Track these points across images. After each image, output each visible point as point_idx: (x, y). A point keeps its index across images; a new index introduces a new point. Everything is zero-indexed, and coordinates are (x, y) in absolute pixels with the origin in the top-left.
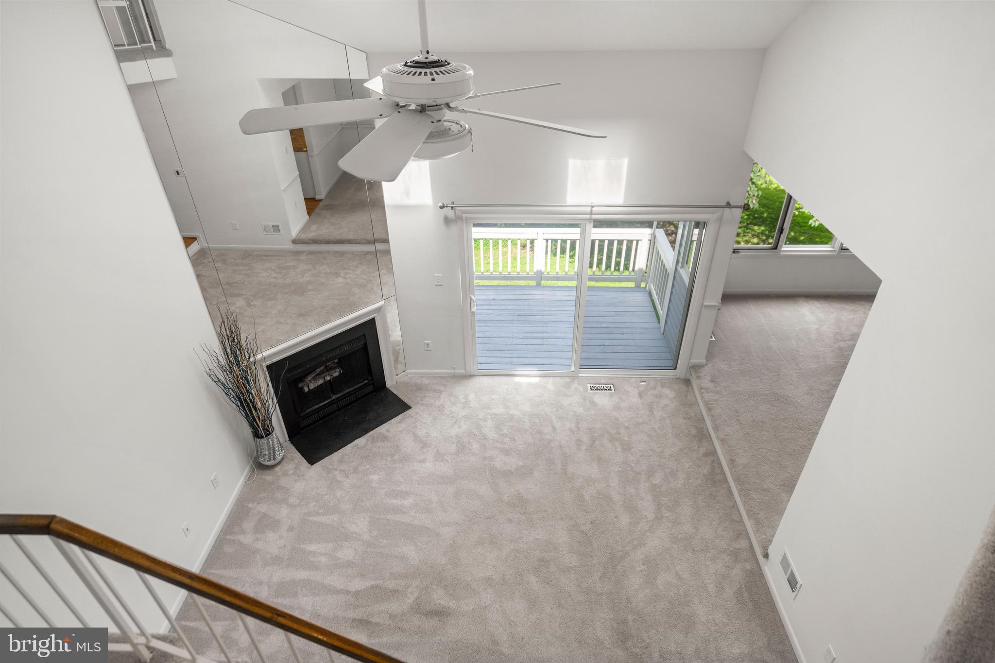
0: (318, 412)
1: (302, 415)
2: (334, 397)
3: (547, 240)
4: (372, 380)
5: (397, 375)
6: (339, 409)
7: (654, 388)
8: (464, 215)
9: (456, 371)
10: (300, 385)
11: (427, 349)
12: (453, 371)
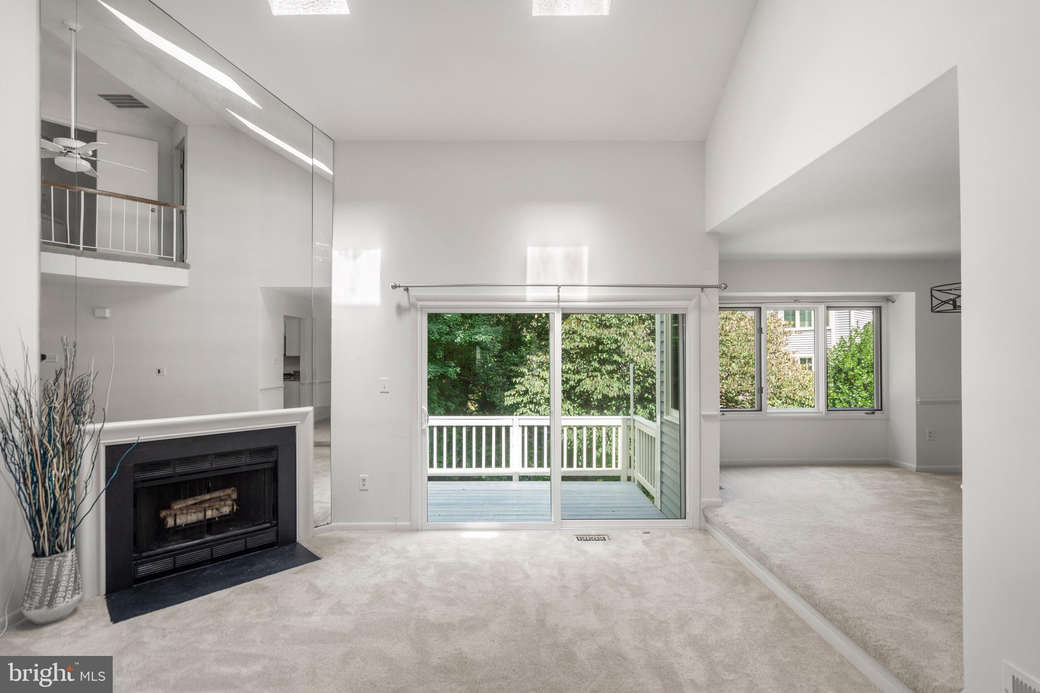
0: (174, 556)
1: (145, 554)
2: (209, 538)
3: (523, 427)
4: (276, 525)
5: (316, 527)
6: (213, 560)
7: (664, 537)
8: (419, 303)
9: (398, 523)
10: (163, 514)
11: (362, 488)
12: (393, 523)
